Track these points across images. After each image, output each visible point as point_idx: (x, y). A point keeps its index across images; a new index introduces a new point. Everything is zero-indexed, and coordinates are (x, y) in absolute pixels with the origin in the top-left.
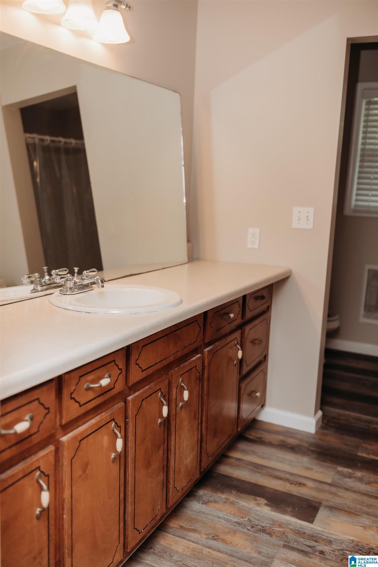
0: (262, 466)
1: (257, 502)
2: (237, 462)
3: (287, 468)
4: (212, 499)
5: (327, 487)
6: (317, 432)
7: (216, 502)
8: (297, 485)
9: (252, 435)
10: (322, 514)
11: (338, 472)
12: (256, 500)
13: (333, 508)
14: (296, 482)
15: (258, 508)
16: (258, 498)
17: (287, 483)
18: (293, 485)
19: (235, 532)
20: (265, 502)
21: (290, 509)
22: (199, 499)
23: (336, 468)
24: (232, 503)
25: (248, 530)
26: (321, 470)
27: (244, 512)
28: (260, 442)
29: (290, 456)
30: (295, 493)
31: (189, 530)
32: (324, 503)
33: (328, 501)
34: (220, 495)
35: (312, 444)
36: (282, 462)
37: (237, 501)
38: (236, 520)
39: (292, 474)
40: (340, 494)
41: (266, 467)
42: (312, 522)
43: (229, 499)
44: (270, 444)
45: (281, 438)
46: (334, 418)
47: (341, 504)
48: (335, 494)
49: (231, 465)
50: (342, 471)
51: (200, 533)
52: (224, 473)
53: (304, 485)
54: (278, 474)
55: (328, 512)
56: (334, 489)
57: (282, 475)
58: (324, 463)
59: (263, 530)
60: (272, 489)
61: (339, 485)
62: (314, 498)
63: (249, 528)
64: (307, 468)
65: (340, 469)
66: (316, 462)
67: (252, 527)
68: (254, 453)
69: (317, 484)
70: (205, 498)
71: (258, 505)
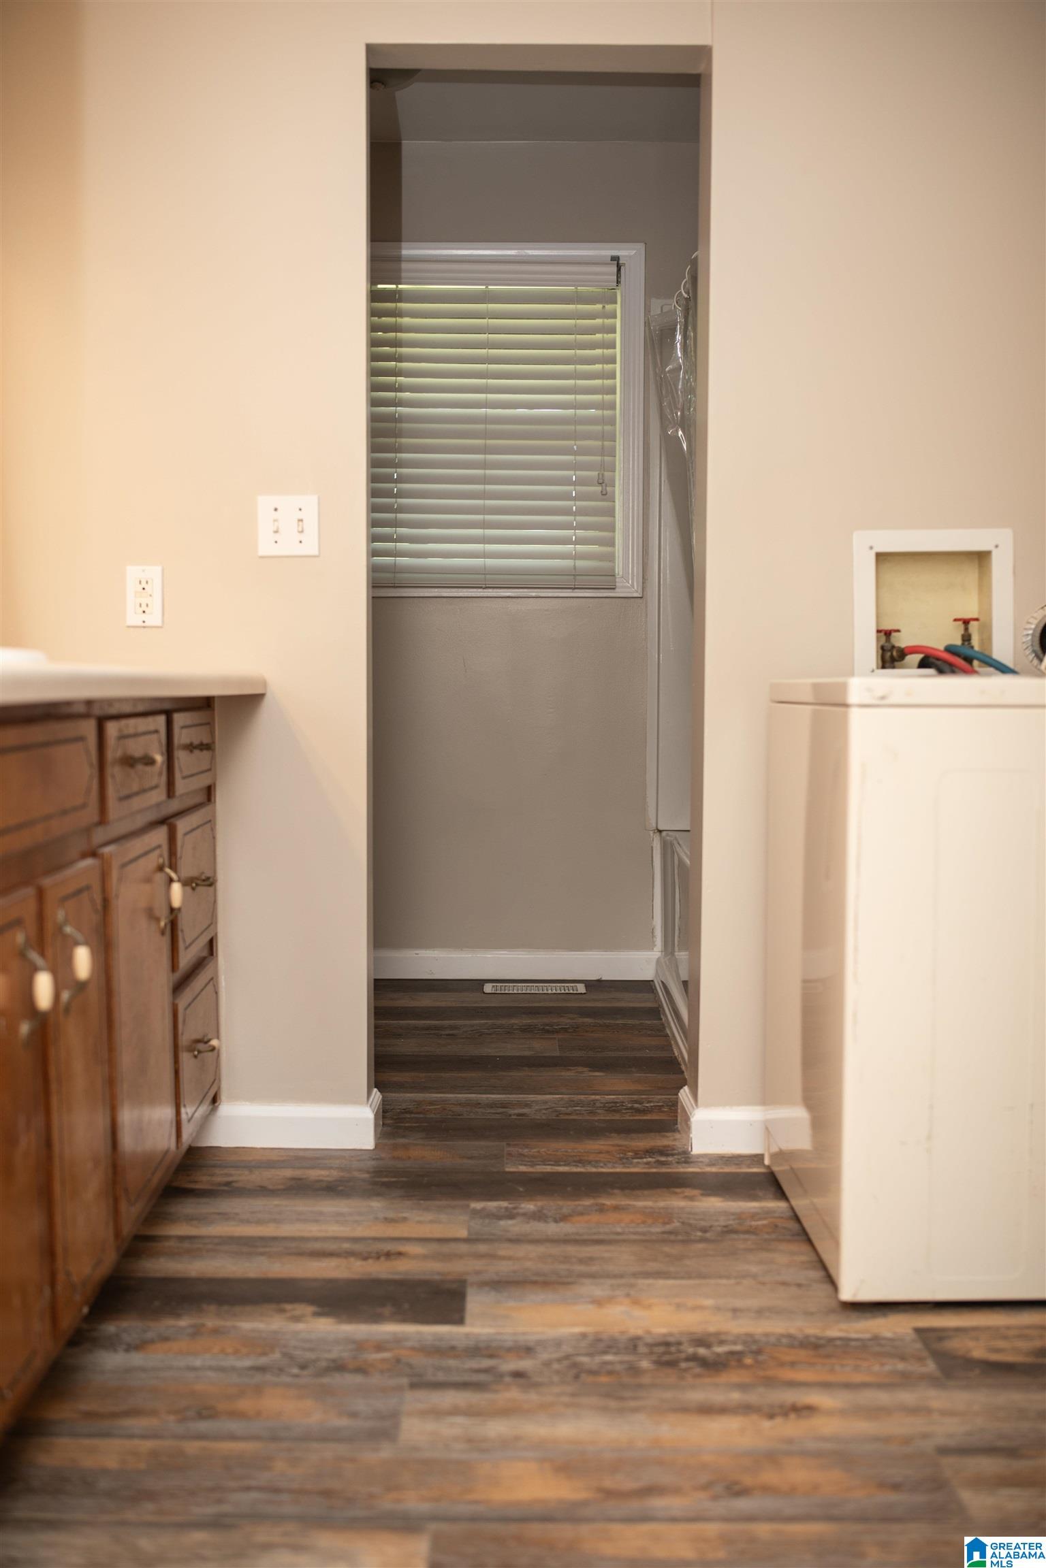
0: (262, 1239)
1: (288, 1315)
2: (186, 1245)
3: (334, 1229)
4: (149, 1335)
5: (463, 1248)
6: (376, 1145)
7: (166, 1339)
8: (382, 1259)
9: (203, 1180)
10: (475, 1302)
11: (475, 1213)
12: (283, 1311)
13: (499, 1284)
14: (377, 1253)
15: (301, 1326)
16: (288, 1307)
17: (352, 1259)
18: (370, 1261)
19: (258, 1390)
20: (310, 1309)
21: (387, 1310)
22: (111, 1344)
23: (468, 1206)
24: (216, 1331)
25: (296, 1376)
26: (429, 1216)
27: (266, 1344)
28: (231, 1190)
29: (329, 1206)
30: (384, 1276)
31: (115, 1415)
32: (470, 1279)
33: (478, 1273)
34: (170, 1322)
35: (378, 1172)
36: (317, 1221)
37: (229, 1324)
38: (248, 1363)
39: (356, 1240)
40: (501, 1253)
41: (274, 1239)
42: (460, 1321)
43: (203, 1325)
44: (263, 1191)
45: (289, 1173)
46: (407, 1111)
47: (515, 1272)
48: (493, 1256)
49: (173, 1254)
50: (483, 1209)
51: (153, 1413)
52: (158, 1275)
53: (400, 1254)
54: (318, 1246)
55: (493, 1293)
56: (482, 1248)
57: (332, 1246)
58: (429, 1203)
59: (338, 1367)
60: (315, 1280)
61: (491, 1237)
62: (439, 1273)
63: (295, 1371)
64: (388, 1220)
65: (477, 1205)
66: (408, 1203)
67: (303, 1367)
68: (225, 1217)
69: (434, 1247)
70: (126, 1338)
71: (297, 1319)
